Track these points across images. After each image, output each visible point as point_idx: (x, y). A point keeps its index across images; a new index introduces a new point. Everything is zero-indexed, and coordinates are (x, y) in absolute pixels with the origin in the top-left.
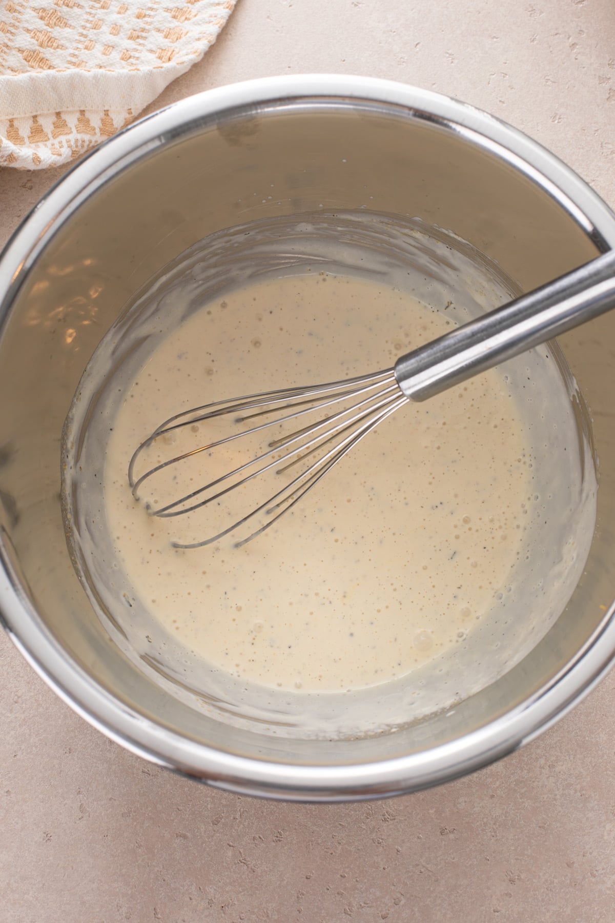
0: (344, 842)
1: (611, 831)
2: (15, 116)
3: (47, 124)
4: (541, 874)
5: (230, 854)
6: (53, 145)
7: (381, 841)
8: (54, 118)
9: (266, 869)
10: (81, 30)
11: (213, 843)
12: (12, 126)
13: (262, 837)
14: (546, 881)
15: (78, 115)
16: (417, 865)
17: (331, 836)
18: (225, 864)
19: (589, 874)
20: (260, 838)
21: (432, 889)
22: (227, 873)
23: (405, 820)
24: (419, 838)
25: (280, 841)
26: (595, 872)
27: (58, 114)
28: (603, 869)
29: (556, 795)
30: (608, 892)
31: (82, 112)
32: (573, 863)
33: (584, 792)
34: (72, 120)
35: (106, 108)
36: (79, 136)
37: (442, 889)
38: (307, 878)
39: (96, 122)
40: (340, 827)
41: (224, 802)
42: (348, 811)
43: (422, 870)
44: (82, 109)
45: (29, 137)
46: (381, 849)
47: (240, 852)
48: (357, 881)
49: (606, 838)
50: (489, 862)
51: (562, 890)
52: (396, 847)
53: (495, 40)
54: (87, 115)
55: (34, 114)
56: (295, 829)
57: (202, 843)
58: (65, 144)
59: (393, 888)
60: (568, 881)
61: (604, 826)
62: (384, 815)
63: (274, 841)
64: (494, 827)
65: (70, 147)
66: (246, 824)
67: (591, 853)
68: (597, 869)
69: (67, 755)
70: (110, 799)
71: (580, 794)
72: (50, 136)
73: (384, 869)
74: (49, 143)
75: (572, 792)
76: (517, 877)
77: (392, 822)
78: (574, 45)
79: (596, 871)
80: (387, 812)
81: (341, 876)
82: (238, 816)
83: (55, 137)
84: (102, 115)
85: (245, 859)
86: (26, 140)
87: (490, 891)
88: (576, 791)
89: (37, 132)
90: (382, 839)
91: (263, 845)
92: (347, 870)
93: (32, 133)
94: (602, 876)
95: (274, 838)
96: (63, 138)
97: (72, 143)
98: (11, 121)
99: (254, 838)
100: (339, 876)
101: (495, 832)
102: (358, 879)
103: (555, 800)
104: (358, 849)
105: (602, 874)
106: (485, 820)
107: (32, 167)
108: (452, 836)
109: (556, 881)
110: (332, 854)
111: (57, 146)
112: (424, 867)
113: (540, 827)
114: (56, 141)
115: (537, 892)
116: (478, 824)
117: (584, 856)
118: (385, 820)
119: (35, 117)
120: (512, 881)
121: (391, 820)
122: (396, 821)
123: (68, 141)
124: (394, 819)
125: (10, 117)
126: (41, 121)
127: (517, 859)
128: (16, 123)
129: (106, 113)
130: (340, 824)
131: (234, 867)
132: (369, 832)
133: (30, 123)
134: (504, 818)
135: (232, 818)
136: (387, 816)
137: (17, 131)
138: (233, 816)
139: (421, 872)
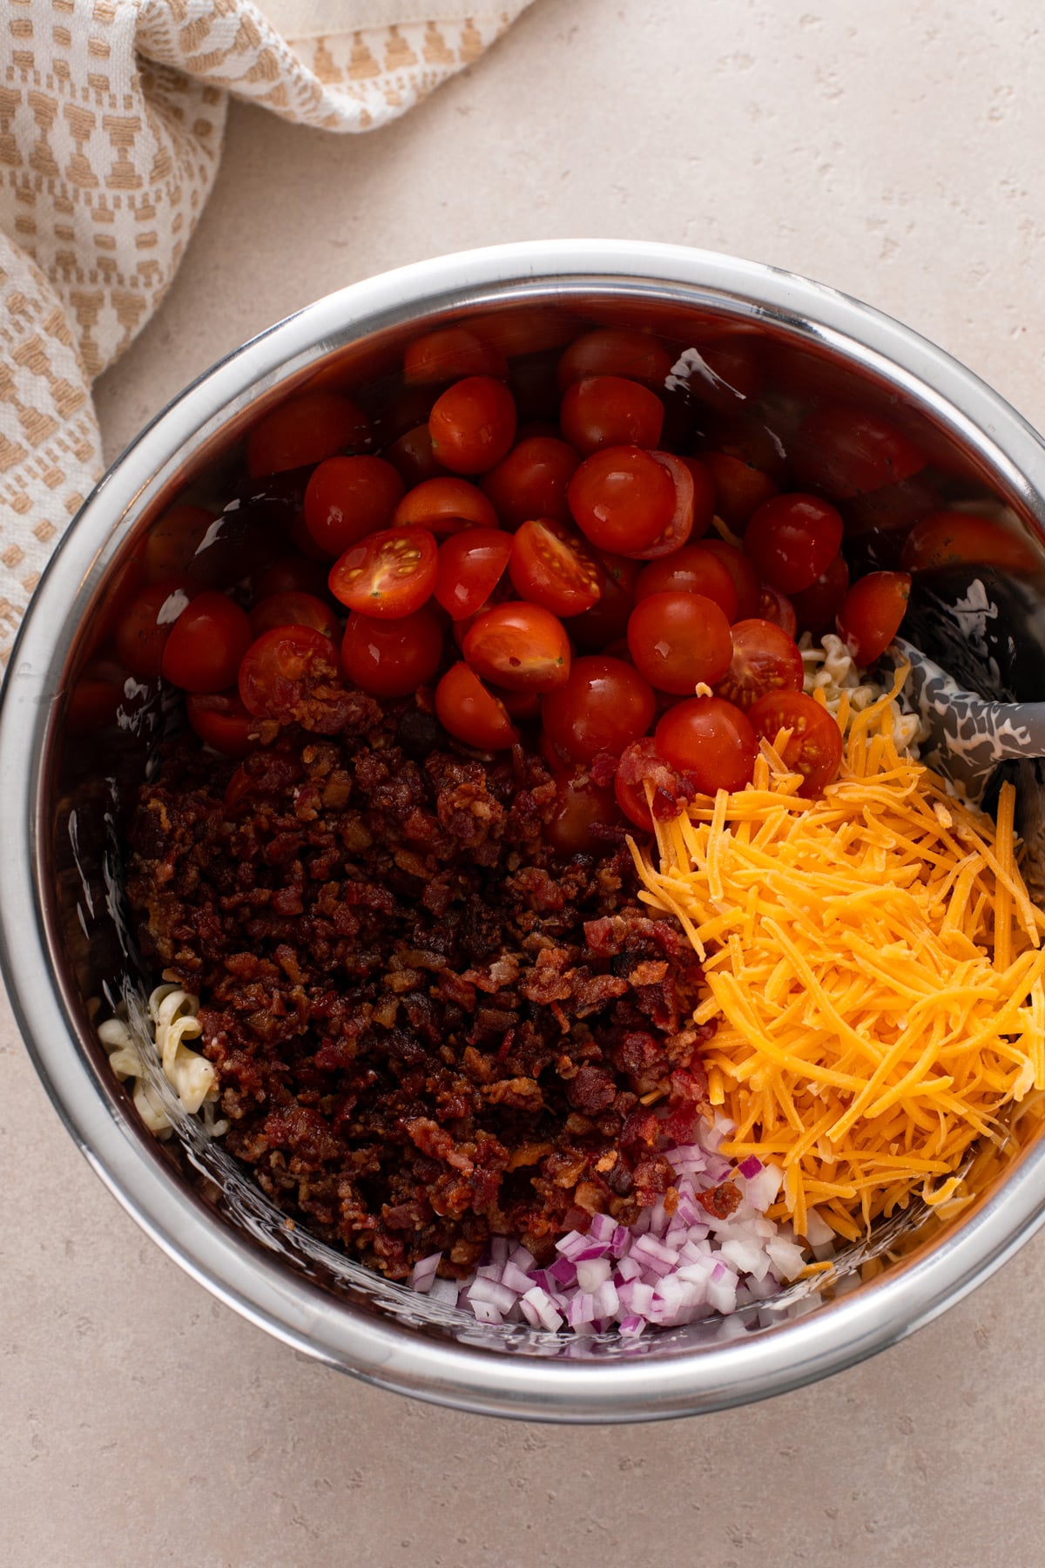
0: (463, 1485)
1: (897, 1456)
4: (784, 1530)
5: (277, 1509)
7: (523, 1482)
9: (337, 1533)
11: (250, 1493)
13: (328, 1480)
14: (793, 1540)
16: (583, 1520)
17: (441, 1476)
18: (269, 1526)
19: (863, 1528)
20: (326, 1482)
21: (607, 1558)
22: (272, 1541)
23: (562, 1447)
24: (584, 1475)
25: (358, 1486)
26: (872, 1525)
28: (886, 1519)
29: (807, 1401)
30: (894, 1555)
32: (837, 1511)
33: (853, 1395)
37: (624, 1558)
38: (403, 1545)
40: (456, 1461)
41: (266, 1426)
42: (468, 1435)
43: (591, 1528)
46: (523, 1495)
47: (295, 1508)
48: (485, 1548)
49: (889, 1467)
50: (699, 1512)
51: (819, 1555)
52: (548, 1491)
53: (694, 163)
56: (383, 1467)
57: (232, 1495)
59: (543, 1557)
60: (829, 1540)
61: (886, 1450)
62: (527, 1440)
63: (348, 1487)
64: (707, 1455)
66: (303, 1460)
67: (865, 1494)
68: (876, 1519)
69: (9, 1356)
70: (83, 1425)
71: (845, 1399)
73: (529, 1527)
75: (833, 1395)
76: (744, 1535)
77: (540, 1451)
78: (825, 168)
79: (875, 1522)
80: (532, 1436)
81: (459, 1540)
82: (289, 1447)
85: (302, 1517)
87: (702, 1559)
88: (839, 1393)
90: (525, 1479)
91: (330, 1494)
92: (468, 1531)
94: (884, 1531)
95: (350, 1483)
99: (317, 1483)
100: (455, 1541)
101: (709, 1464)
102: (487, 1545)
103: (806, 1408)
104: (487, 1497)
105: (884, 1527)
106: (692, 1444)
108: (638, 1472)
109: (808, 1539)
110: (443, 1505)
112: (593, 1522)
113: (782, 1453)
115: (778, 1559)
116: (681, 1450)
117: (854, 1499)
118: (529, 1448)
120: (737, 1542)
121: (539, 1447)
122: (547, 1449)
124: (544, 1446)
127: (745, 1506)
130: (456, 1457)
131: (284, 1531)
132: (503, 1468)
134: (722, 1440)
135: (279, 1452)
136: (532, 1441)
138: (281, 1448)
139: (589, 1531)
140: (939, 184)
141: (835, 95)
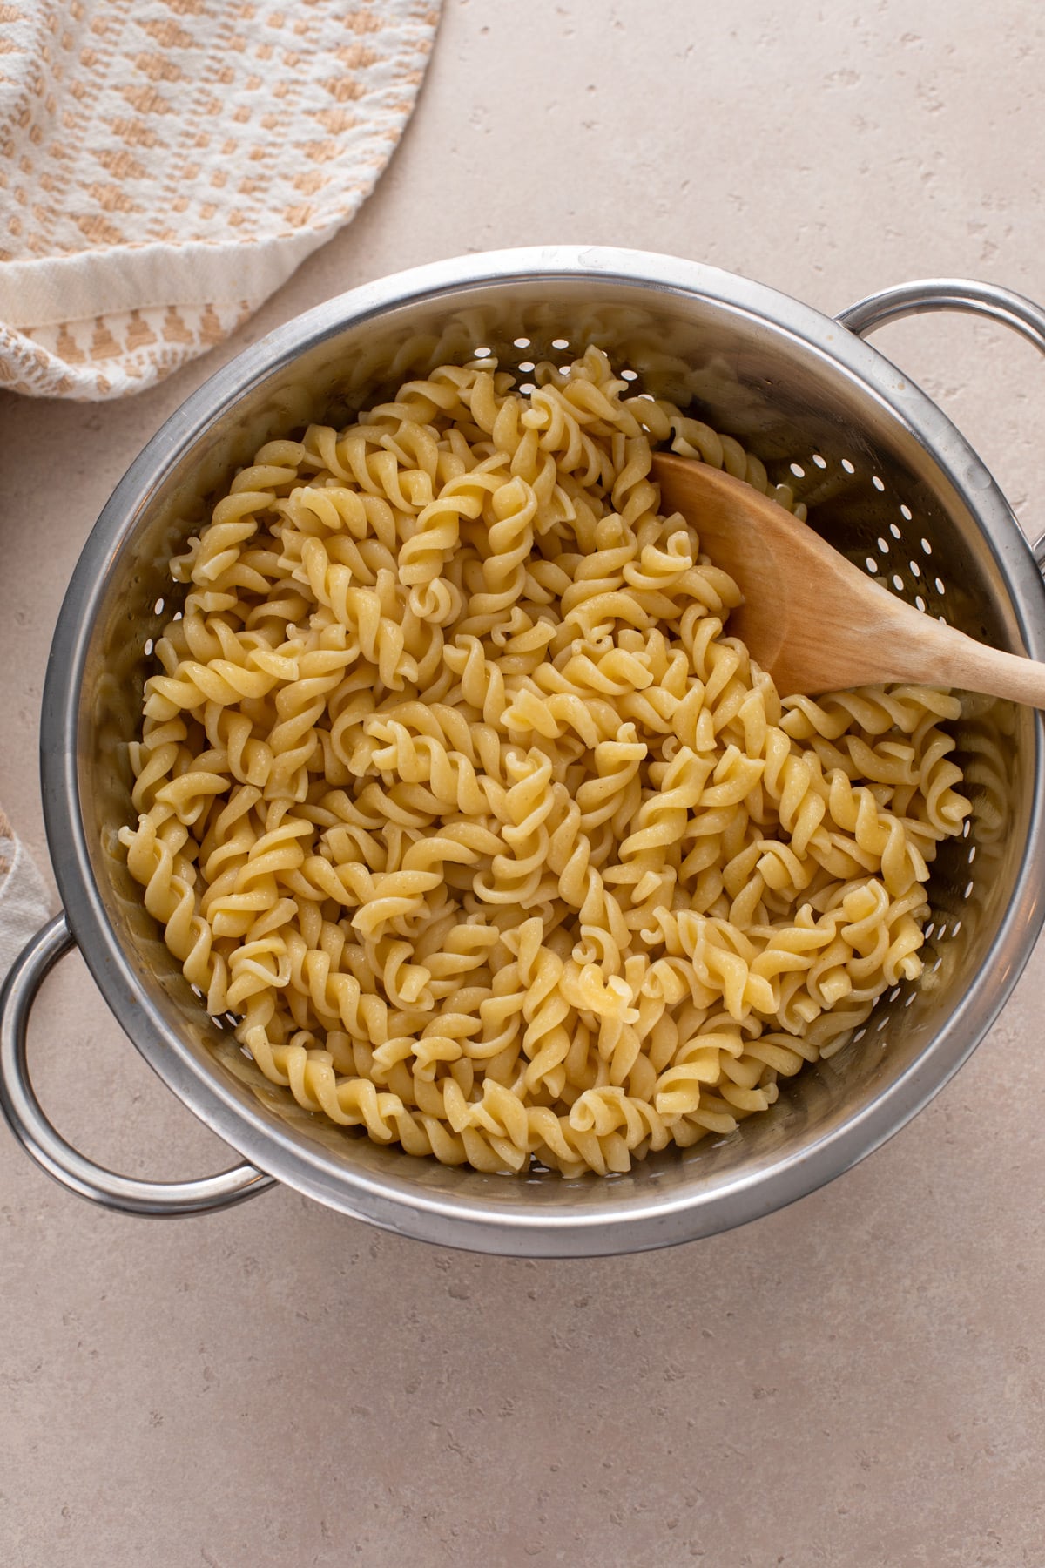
0: (608, 1413)
1: (1014, 1385)
2: (68, 319)
3: (118, 329)
4: (910, 1454)
5: (434, 1436)
6: (128, 361)
7: (663, 1410)
8: (128, 320)
9: (489, 1458)
10: (166, 182)
11: (407, 1421)
12: (64, 334)
13: (481, 1409)
14: (918, 1464)
15: (165, 313)
16: (720, 1445)
17: (587, 1405)
18: (426, 1453)
19: (983, 1452)
20: (479, 1410)
21: (743, 1481)
22: (430, 1466)
23: (700, 1377)
24: (721, 1404)
25: (509, 1414)
26: (992, 1449)
27: (135, 313)
28: (1005, 1444)
29: (929, 1333)
30: (1013, 1478)
31: (172, 309)
32: (959, 1435)
33: (971, 1327)
34: (156, 322)
35: (208, 301)
36: (168, 346)
37: (760, 1481)
38: (552, 1470)
39: (193, 322)
40: (602, 1391)
41: (422, 1358)
42: (611, 1367)
43: (728, 1453)
44: (172, 303)
45: (91, 351)
46: (664, 1423)
47: (450, 1435)
48: (628, 1472)
49: (1008, 1396)
50: (829, 1438)
51: (943, 1478)
52: (687, 1419)
53: (805, 172)
54: (180, 312)
55: (98, 314)
56: (533, 1396)
57: (391, 1422)
58: (147, 360)
59: (683, 1481)
60: (952, 1464)
61: (1005, 1379)
62: (667, 1371)
63: (500, 1415)
64: (836, 1384)
65: (154, 362)
66: (457, 1390)
67: (985, 1420)
68: (996, 1443)
69: (182, 1293)
70: (250, 1359)
71: (966, 1331)
72: (123, 347)
73: (670, 1452)
74: (122, 359)
75: (954, 1328)
76: (872, 1460)
77: (679, 1381)
78: (928, 175)
79: (994, 1446)
80: (672, 1367)
81: (604, 1465)
82: (444, 1379)
83: (131, 348)
84: (202, 312)
85: (457, 1445)
86: (87, 355)
87: (833, 1482)
88: (960, 1326)
89: (103, 343)
90: (666, 1408)
91: (483, 1421)
92: (613, 1456)
93: (95, 343)
94: (1003, 1455)
95: (501, 1411)
96: (143, 350)
97: (158, 357)
98: (63, 327)
99: (470, 1412)
100: (601, 1466)
101: (837, 1392)
102: (630, 1470)
103: (929, 1340)
104: (630, 1425)
105: (1003, 1451)
106: (822, 1374)
107: (96, 397)
108: (771, 1400)
109: (932, 1464)
110: (589, 1432)
111: (135, 362)
112: (730, 1447)
113: (906, 1382)
114: (133, 355)
115: (904, 1482)
116: (811, 1380)
117: (974, 1424)
118: (669, 1379)
119: (99, 319)
120: (865, 1465)
121: (678, 1378)
122: (685, 1379)
123: (151, 354)
124: (683, 1377)
125: (61, 321)
126: (109, 325)
127: (871, 1432)
128: (70, 330)
129: (209, 308)
130: (601, 1387)
131: (441, 1456)
132: (645, 1397)
133: (92, 328)
134: (850, 1370)
135: (435, 1382)
136: (672, 1372)
137: (72, 341)
138: (436, 1378)
139: (727, 1456)
140: (1034, 190)
141: (936, 108)
